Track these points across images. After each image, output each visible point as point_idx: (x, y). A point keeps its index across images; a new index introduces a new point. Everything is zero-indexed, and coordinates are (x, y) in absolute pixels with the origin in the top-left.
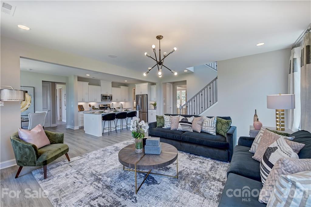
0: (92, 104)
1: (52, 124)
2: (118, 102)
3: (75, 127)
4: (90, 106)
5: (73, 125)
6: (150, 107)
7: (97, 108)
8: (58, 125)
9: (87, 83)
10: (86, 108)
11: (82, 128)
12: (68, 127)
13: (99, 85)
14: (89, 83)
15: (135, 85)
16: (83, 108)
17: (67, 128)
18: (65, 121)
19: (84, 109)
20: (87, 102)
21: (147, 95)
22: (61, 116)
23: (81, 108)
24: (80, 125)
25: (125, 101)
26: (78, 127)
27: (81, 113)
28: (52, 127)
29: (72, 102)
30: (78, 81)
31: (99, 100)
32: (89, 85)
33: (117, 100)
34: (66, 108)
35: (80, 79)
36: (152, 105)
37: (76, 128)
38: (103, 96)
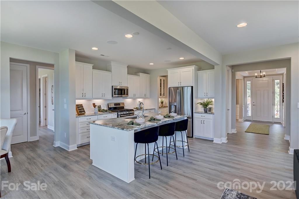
0: (98, 102)
1: (31, 136)
2: (134, 99)
3: (70, 146)
4: (94, 105)
5: (67, 141)
6: (197, 108)
7: (106, 109)
8: (40, 137)
9: (91, 66)
10: (89, 110)
11: (85, 147)
12: (57, 144)
13: (107, 69)
14: (93, 66)
15: (168, 71)
16: (83, 109)
17: (56, 146)
18: (53, 128)
19: (84, 111)
20: (89, 100)
21: (192, 87)
22: (46, 119)
23: (80, 110)
24: (80, 141)
25: (145, 97)
26: (76, 145)
27: (82, 119)
28: (30, 142)
29: (65, 100)
30: (76, 61)
31: (109, 96)
32: (93, 68)
33: (135, 95)
34: (54, 108)
35: (80, 58)
36: (201, 106)
37: (72, 148)
38: (115, 89)
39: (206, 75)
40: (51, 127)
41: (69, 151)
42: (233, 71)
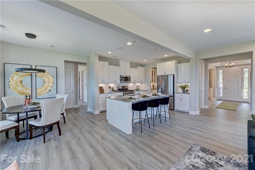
0: (112, 85)
1: (75, 105)
2: (134, 83)
3: (96, 111)
4: (109, 87)
5: (94, 108)
6: (177, 90)
7: (116, 89)
8: (80, 106)
9: (107, 63)
10: (106, 90)
11: (104, 112)
12: (89, 110)
13: (118, 65)
14: (109, 63)
15: (156, 65)
16: (103, 89)
17: (88, 111)
18: (86, 101)
19: (104, 91)
20: (107, 84)
21: (174, 75)
22: (83, 96)
23: (102, 90)
24: (101, 109)
25: (141, 83)
26: (99, 111)
27: (102, 95)
28: (75, 108)
29: (93, 84)
30: (99, 60)
31: (118, 81)
32: (109, 65)
33: (135, 81)
34: (87, 89)
35: (101, 58)
36: (180, 88)
37: (97, 112)
38: (122, 77)
39: (184, 67)
40: (86, 100)
41: (95, 114)
42: (206, 63)
